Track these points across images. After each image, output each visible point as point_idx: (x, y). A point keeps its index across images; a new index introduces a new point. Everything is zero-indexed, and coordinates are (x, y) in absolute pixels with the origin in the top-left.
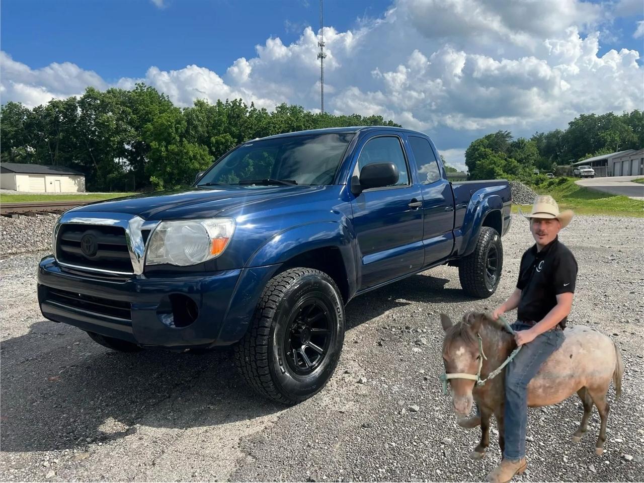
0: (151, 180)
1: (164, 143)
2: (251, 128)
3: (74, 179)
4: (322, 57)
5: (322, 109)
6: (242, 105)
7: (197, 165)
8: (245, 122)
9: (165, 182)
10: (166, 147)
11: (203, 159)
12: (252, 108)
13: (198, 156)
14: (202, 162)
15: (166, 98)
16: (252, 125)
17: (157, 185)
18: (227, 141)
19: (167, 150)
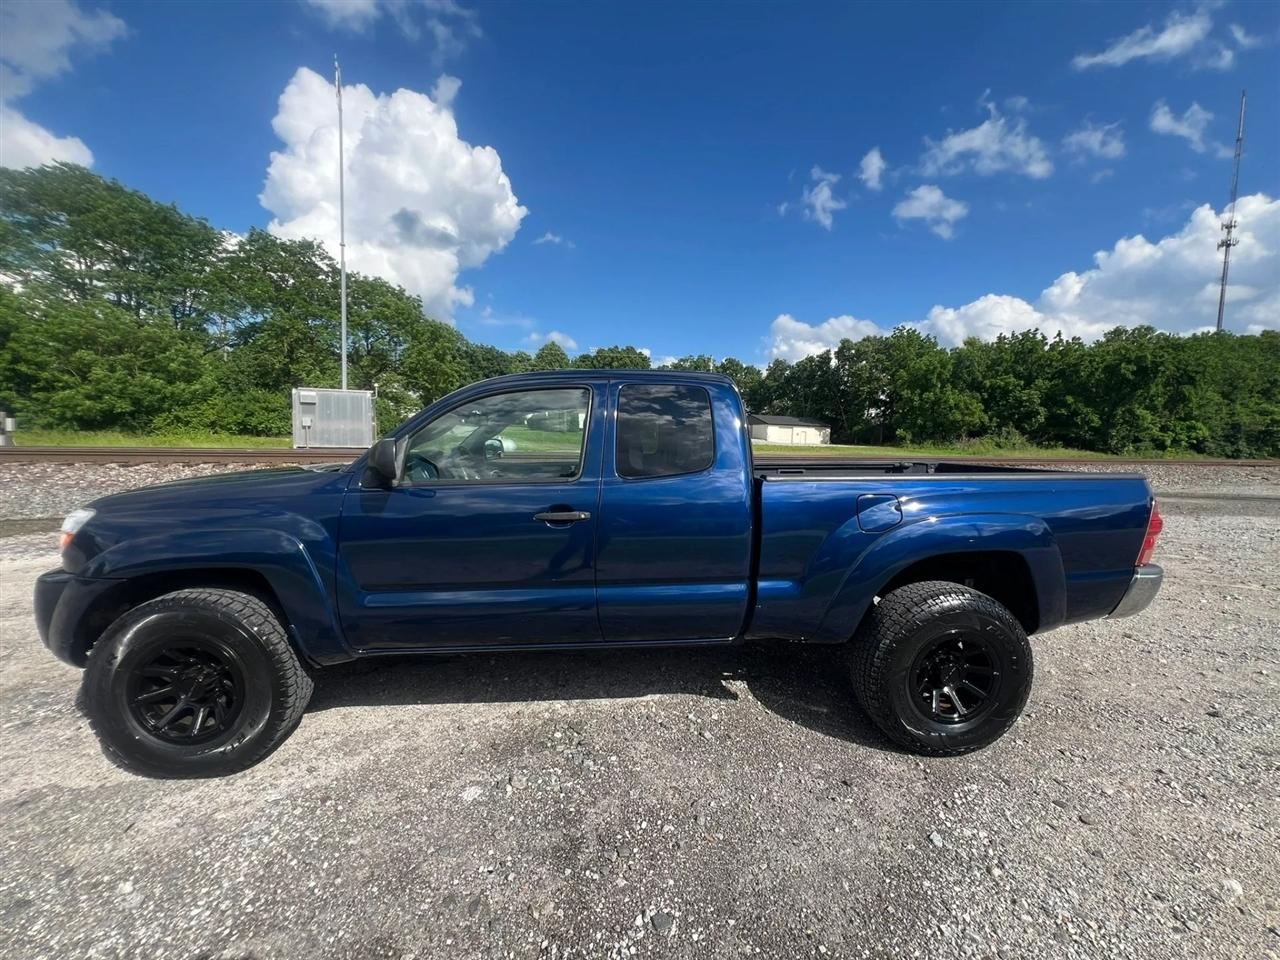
0: (897, 433)
1: (918, 391)
2: (1050, 366)
3: (820, 431)
4: (1228, 246)
5: (1219, 324)
6: (1039, 337)
7: (959, 417)
8: (1043, 356)
9: (914, 435)
10: (920, 395)
11: (968, 408)
12: (1057, 339)
13: (962, 405)
14: (966, 412)
15: (933, 340)
16: (1052, 361)
17: (903, 439)
18: (1007, 384)
19: (921, 399)
